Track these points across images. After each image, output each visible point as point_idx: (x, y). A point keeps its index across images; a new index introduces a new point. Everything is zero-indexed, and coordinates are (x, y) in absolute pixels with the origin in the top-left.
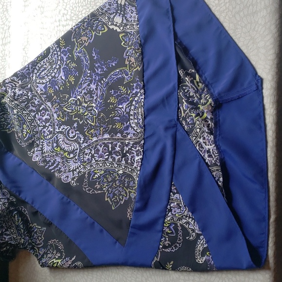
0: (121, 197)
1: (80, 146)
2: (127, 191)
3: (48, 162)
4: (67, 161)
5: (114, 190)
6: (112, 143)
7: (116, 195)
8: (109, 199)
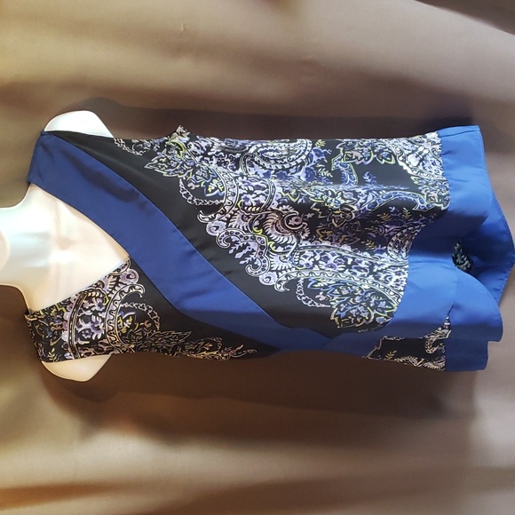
0: (359, 320)
1: (298, 242)
2: (373, 314)
3: (233, 244)
4: (268, 254)
5: (350, 308)
6: (354, 258)
7: (351, 315)
8: (336, 319)
